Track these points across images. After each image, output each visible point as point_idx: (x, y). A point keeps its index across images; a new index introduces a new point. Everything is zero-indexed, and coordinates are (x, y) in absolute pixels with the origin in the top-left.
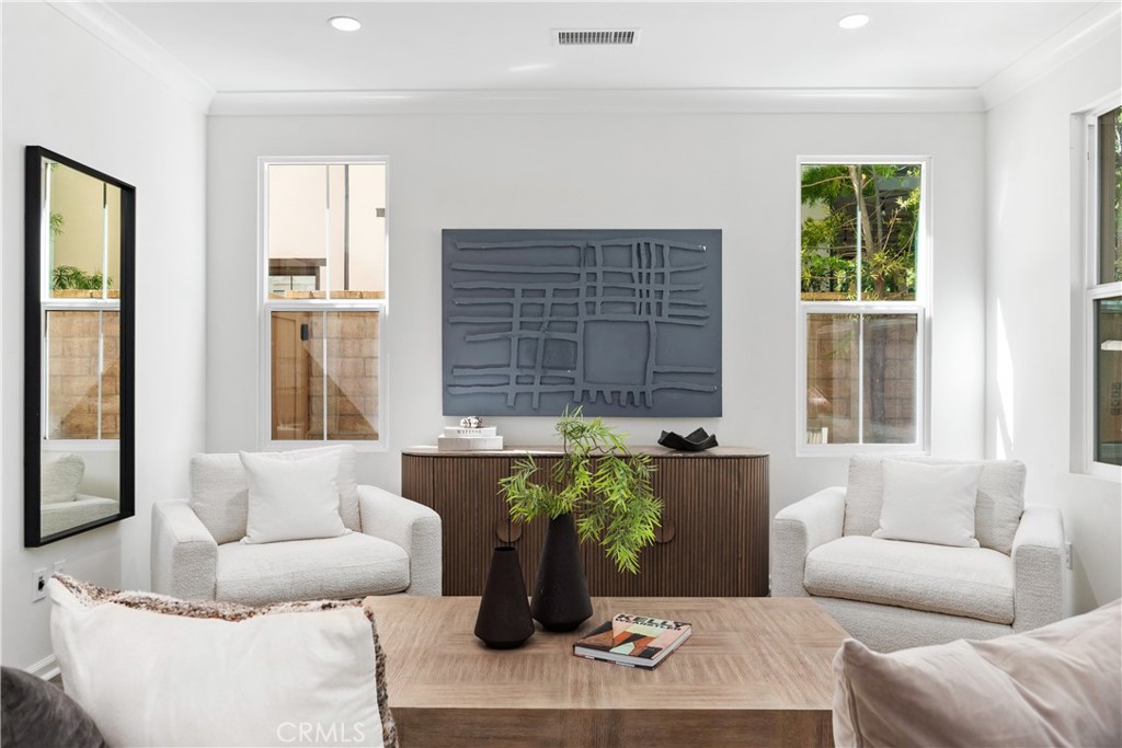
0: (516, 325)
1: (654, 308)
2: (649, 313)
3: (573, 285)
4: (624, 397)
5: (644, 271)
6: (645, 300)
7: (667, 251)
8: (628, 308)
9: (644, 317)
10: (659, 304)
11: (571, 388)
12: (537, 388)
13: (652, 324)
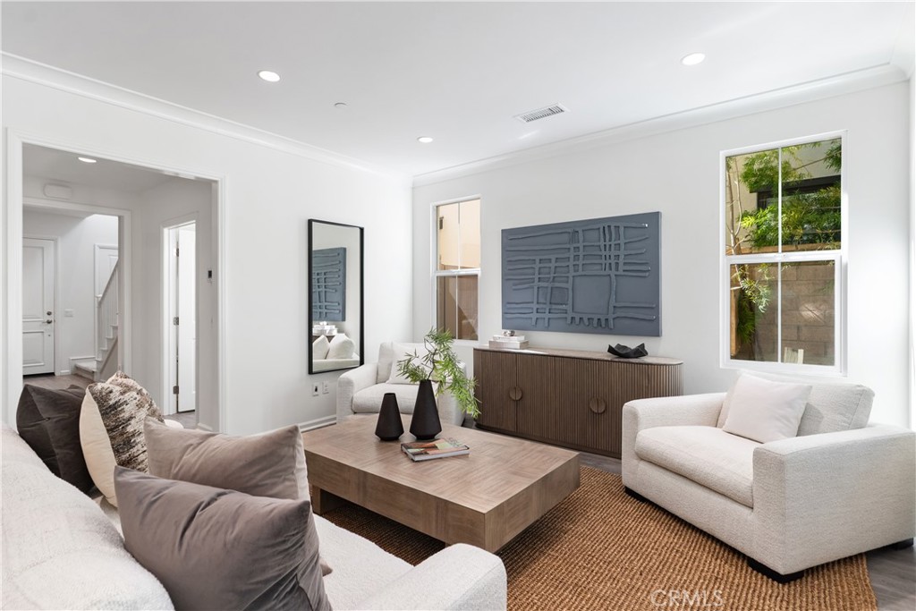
0: (537, 280)
1: (613, 266)
2: (611, 269)
3: (566, 255)
4: (595, 322)
5: (608, 243)
6: (608, 261)
7: (622, 229)
8: (598, 267)
9: (608, 272)
10: (617, 264)
11: (564, 315)
12: (547, 315)
13: (613, 277)
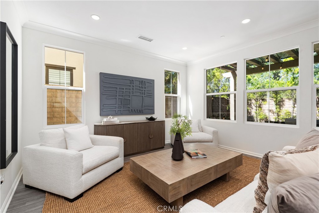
0: (118, 96)
1: (144, 94)
3: (129, 88)
4: (139, 111)
5: (142, 86)
6: (142, 92)
7: (146, 82)
8: (139, 93)
10: (145, 93)
11: (129, 109)
12: (122, 109)
13: (143, 96)
